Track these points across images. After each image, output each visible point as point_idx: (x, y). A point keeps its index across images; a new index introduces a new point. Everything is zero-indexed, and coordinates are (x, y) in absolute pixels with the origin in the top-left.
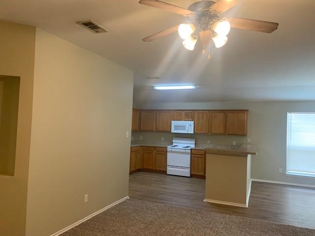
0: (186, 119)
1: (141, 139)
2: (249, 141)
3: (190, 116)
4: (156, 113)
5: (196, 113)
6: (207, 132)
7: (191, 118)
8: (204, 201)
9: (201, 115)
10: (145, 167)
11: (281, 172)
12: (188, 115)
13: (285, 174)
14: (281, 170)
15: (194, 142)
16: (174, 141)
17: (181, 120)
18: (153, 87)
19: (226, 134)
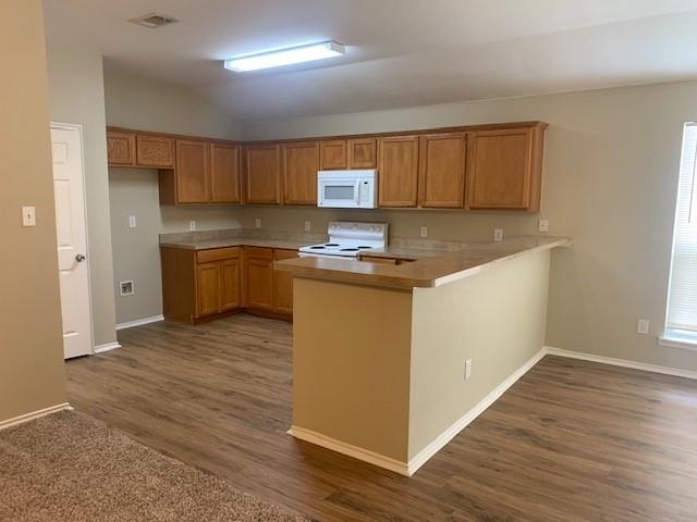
0: (357, 165)
1: (258, 226)
2: (545, 229)
3: (367, 156)
4: (281, 150)
5: (382, 145)
6: (411, 203)
7: (370, 160)
8: (290, 432)
9: (395, 148)
10: (253, 303)
11: (646, 332)
12: (362, 152)
13: (658, 339)
14: (644, 326)
15: (381, 235)
16: (330, 232)
17: (345, 168)
18: (223, 62)
19: (467, 208)
